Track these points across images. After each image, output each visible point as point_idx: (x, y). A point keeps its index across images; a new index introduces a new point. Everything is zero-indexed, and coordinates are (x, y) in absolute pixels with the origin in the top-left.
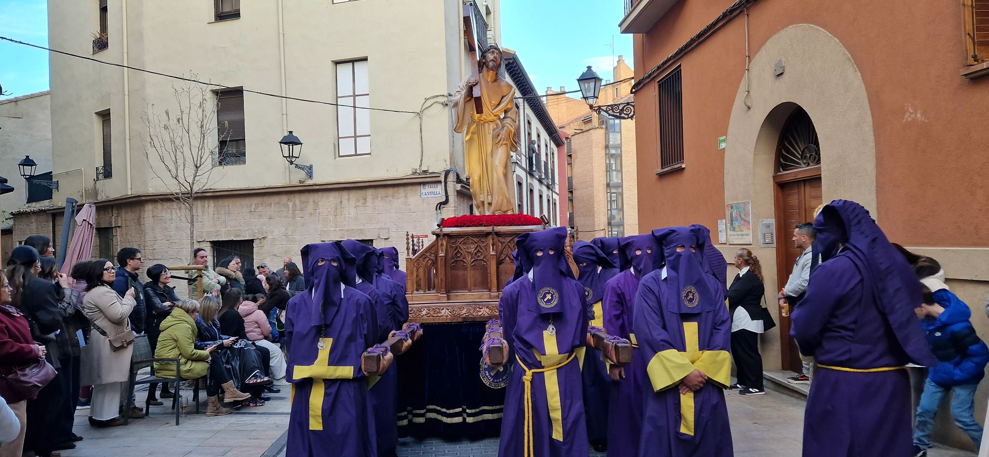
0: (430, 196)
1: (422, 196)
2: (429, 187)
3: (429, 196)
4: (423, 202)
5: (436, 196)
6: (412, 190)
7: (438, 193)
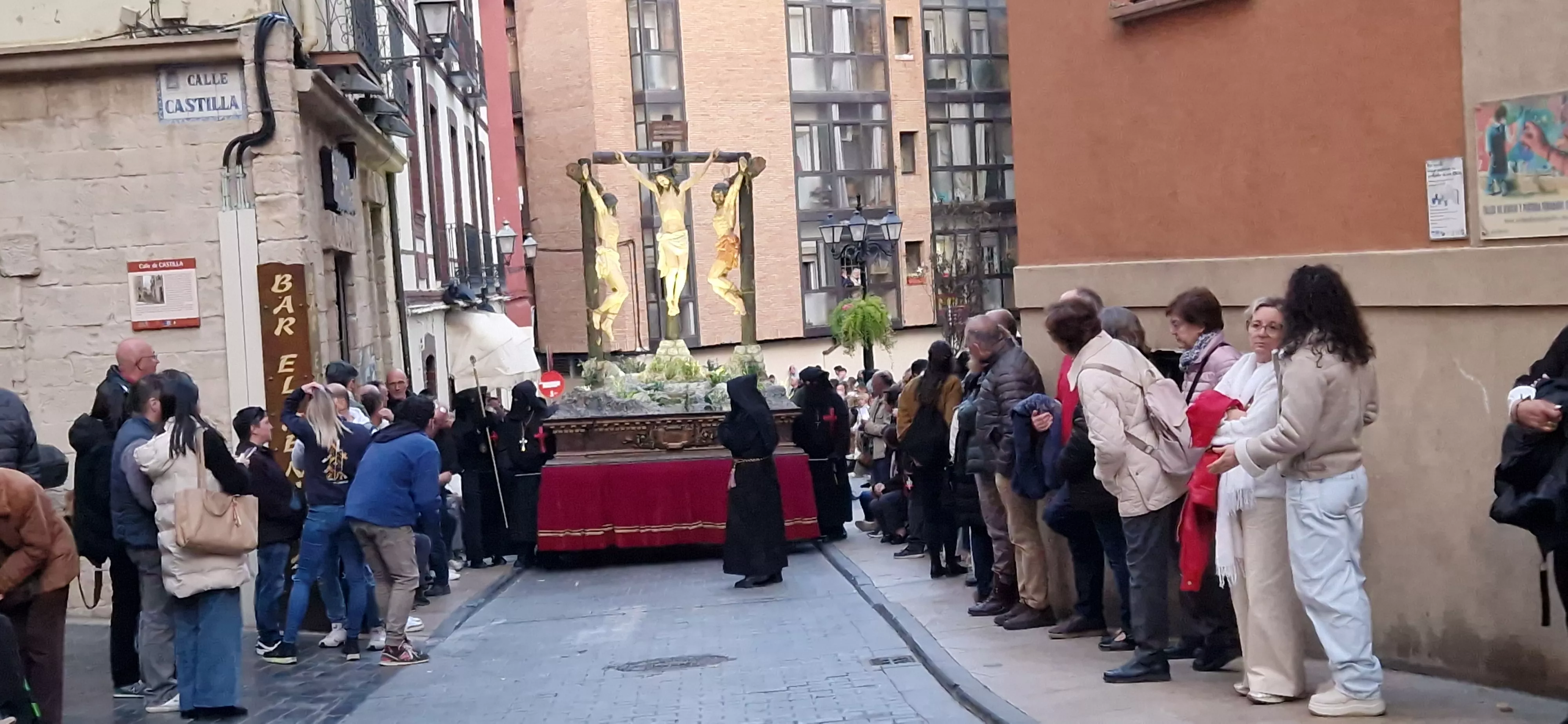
0: (196, 113)
1: (166, 115)
2: (194, 80)
3: (192, 115)
4: (170, 138)
5: (222, 113)
6: (123, 92)
7: (228, 103)
